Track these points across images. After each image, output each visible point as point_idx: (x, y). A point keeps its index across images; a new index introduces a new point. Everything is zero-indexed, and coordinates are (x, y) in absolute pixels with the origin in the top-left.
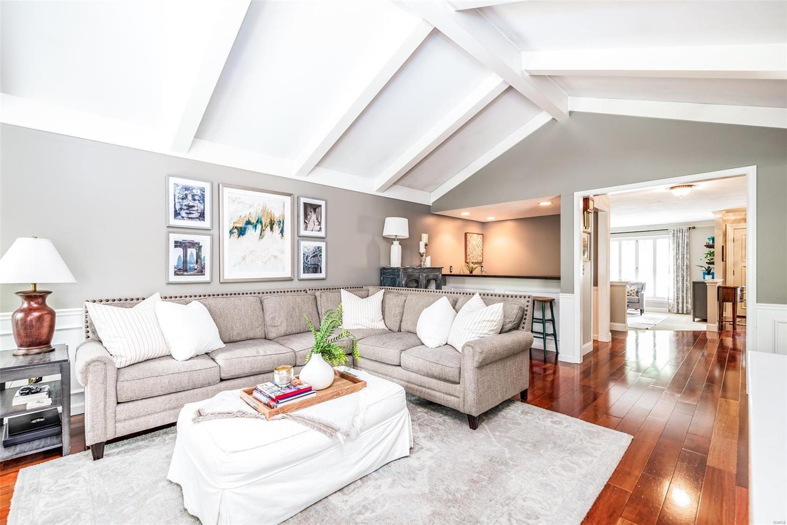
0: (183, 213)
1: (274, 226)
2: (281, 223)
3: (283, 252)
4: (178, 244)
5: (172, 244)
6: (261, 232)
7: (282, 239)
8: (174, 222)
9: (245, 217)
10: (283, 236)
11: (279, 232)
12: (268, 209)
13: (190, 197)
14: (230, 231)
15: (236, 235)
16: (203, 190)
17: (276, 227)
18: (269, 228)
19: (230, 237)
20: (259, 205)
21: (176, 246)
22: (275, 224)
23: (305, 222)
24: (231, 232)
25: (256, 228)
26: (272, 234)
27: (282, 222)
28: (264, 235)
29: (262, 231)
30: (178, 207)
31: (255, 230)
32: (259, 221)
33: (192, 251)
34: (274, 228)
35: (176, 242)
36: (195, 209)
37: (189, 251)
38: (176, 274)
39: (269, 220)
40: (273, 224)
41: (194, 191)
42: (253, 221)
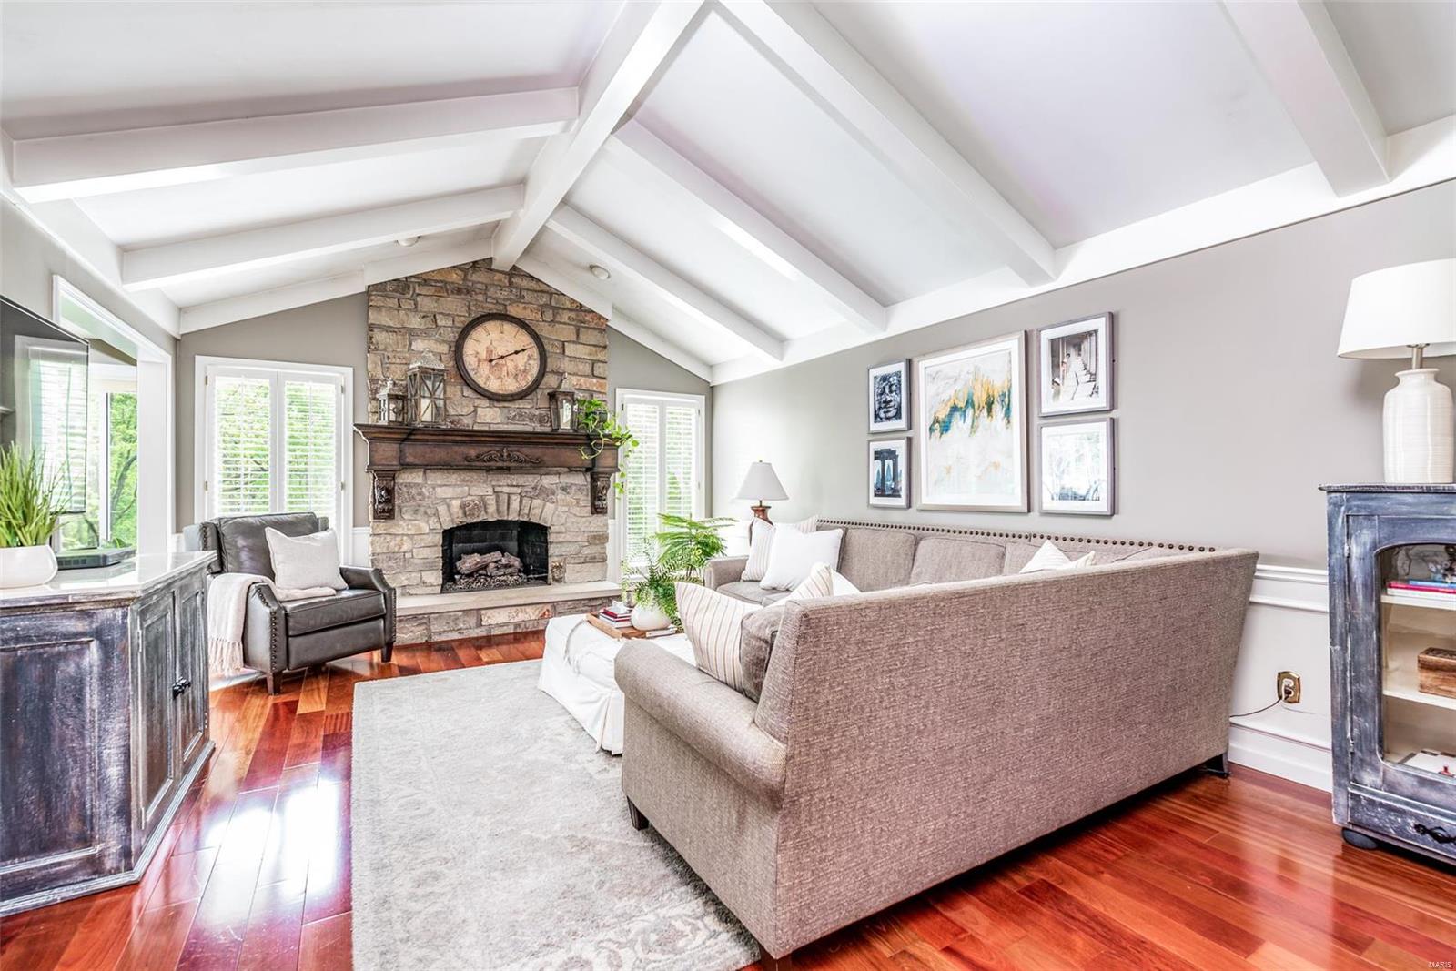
0: (882, 414)
1: (993, 406)
2: (1006, 397)
3: (1010, 454)
4: (877, 456)
5: (872, 457)
6: (973, 421)
7: (1007, 428)
8: (875, 427)
9: (949, 400)
10: (1009, 422)
11: (1002, 415)
12: (983, 376)
13: (887, 390)
14: (930, 428)
15: (937, 433)
16: (898, 374)
17: (997, 407)
18: (985, 411)
19: (930, 437)
20: (968, 373)
21: (876, 459)
22: (996, 403)
23: (1054, 382)
24: (931, 430)
25: (965, 416)
26: (991, 421)
27: (1007, 394)
28: (978, 427)
29: (975, 418)
30: (877, 406)
31: (964, 420)
32: (970, 403)
33: (889, 463)
34: (993, 410)
35: (876, 453)
36: (892, 404)
37: (887, 463)
38: (875, 494)
39: (985, 396)
40: (993, 403)
41: (891, 379)
42: (961, 404)
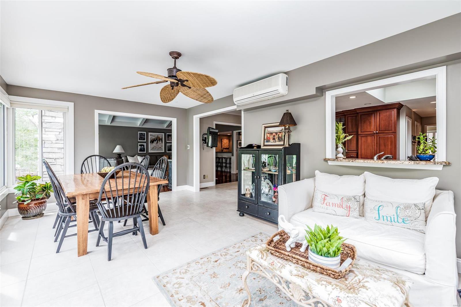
0: (141, 139)
3: (162, 146)
4: (140, 145)
5: (139, 145)
10: (162, 142)
13: (142, 135)
16: (144, 134)
17: (161, 140)
20: (157, 136)
23: (168, 139)
24: (150, 142)
28: (158, 143)
29: (157, 141)
36: (143, 138)
37: (142, 146)
38: (139, 151)
39: (159, 139)
42: (155, 139)
